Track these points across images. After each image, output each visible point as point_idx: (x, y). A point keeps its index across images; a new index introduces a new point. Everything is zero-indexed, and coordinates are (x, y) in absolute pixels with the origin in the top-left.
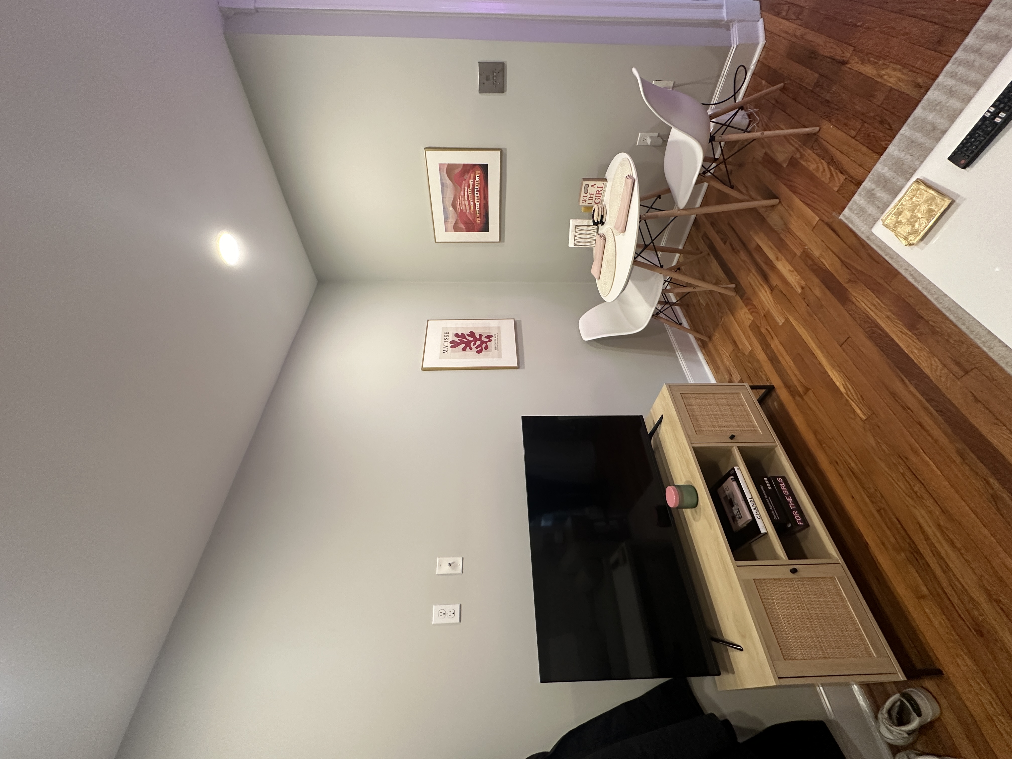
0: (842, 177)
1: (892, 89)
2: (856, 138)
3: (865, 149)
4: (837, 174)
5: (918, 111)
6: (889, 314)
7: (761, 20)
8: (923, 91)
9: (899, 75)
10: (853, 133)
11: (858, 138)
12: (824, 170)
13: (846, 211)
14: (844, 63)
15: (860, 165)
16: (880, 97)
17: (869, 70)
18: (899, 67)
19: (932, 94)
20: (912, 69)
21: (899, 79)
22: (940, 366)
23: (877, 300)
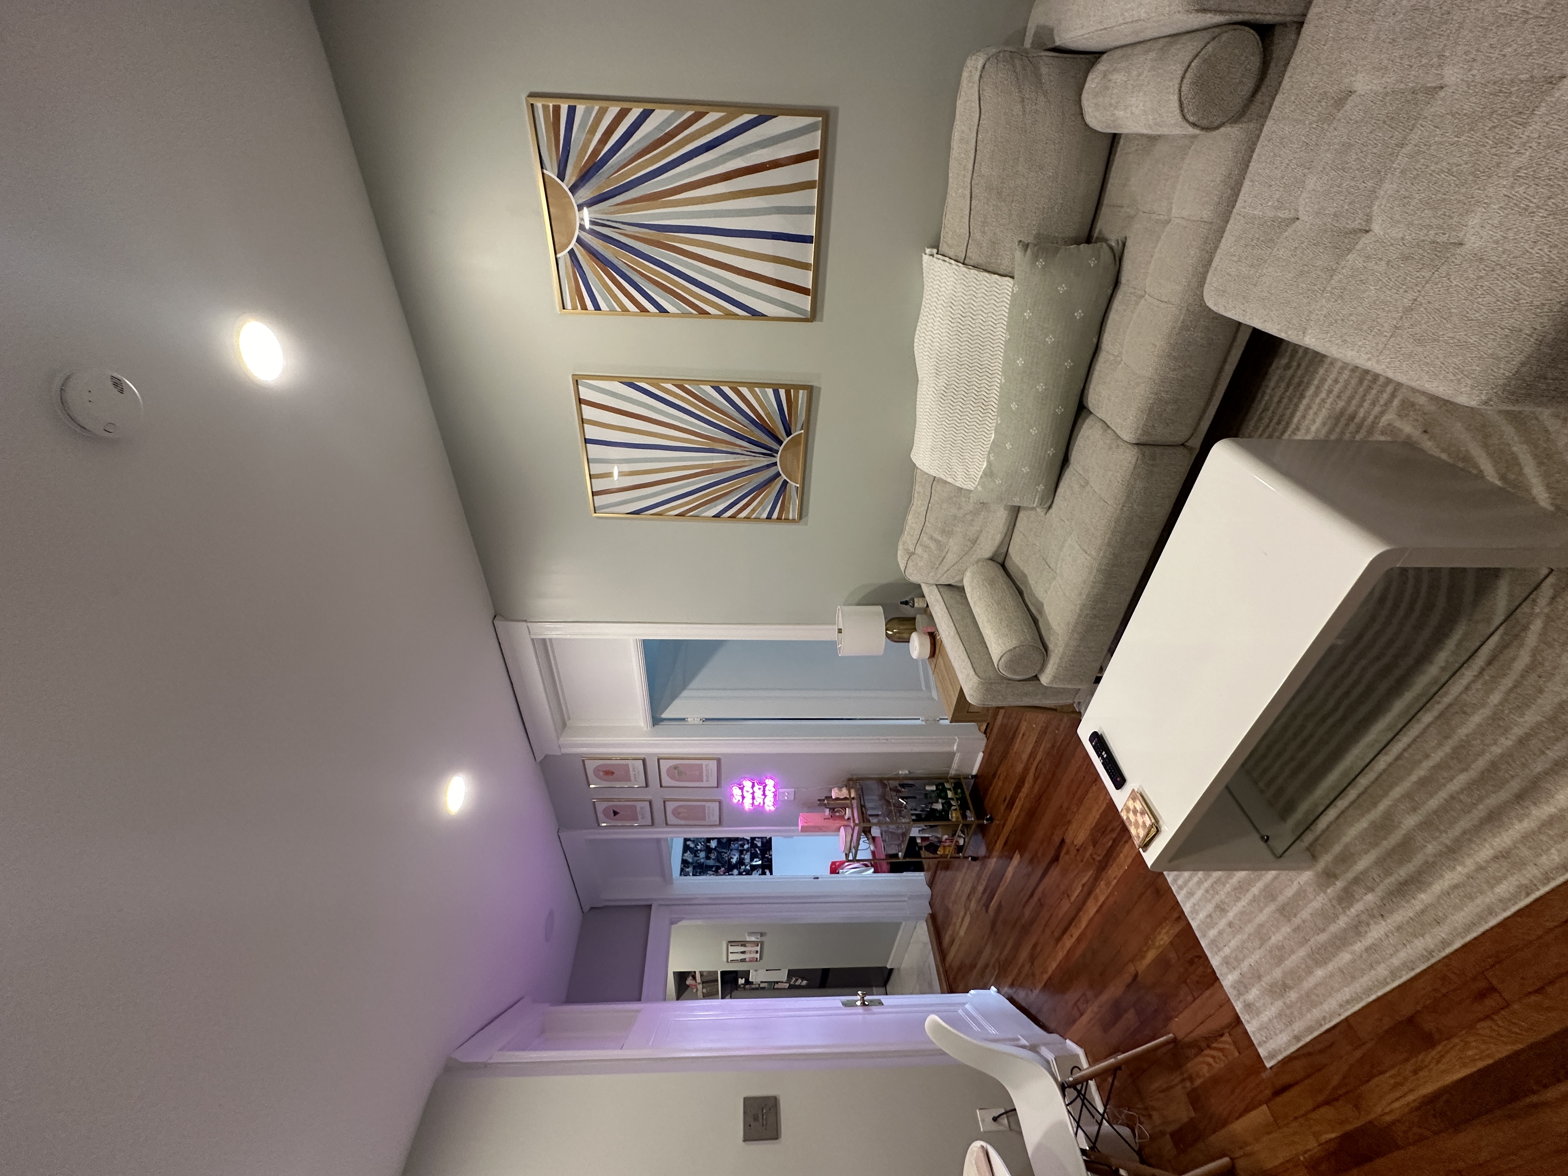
0: (1226, 1038)
1: (1171, 943)
2: (1196, 996)
3: (1207, 993)
4: (1221, 1042)
5: (1194, 925)
6: (1410, 1066)
7: (1068, 1041)
8: (1182, 917)
9: (1165, 931)
10: (1190, 998)
11: (1196, 995)
12: (1213, 1057)
13: (1262, 1052)
14: (1136, 976)
15: (1221, 1006)
16: (1172, 955)
17: (1151, 955)
18: (1159, 929)
19: (1187, 909)
20: (1166, 919)
21: (1167, 932)
22: (1488, 1023)
23: (1387, 1075)
